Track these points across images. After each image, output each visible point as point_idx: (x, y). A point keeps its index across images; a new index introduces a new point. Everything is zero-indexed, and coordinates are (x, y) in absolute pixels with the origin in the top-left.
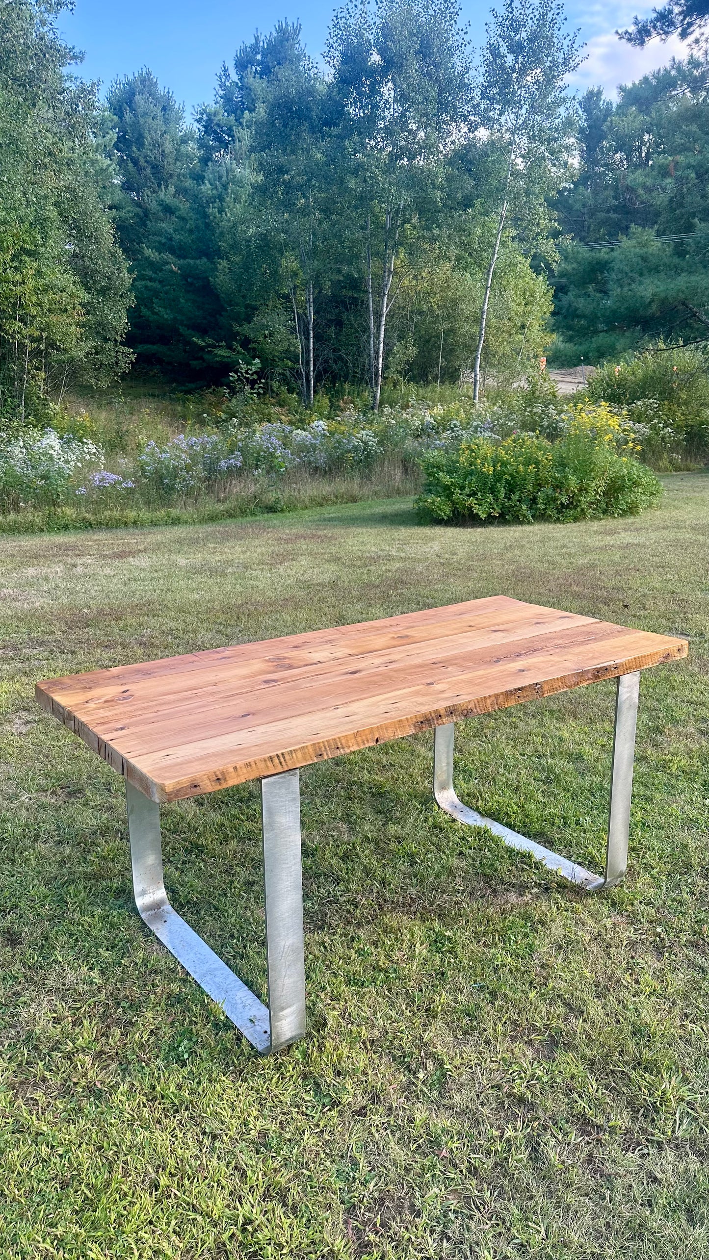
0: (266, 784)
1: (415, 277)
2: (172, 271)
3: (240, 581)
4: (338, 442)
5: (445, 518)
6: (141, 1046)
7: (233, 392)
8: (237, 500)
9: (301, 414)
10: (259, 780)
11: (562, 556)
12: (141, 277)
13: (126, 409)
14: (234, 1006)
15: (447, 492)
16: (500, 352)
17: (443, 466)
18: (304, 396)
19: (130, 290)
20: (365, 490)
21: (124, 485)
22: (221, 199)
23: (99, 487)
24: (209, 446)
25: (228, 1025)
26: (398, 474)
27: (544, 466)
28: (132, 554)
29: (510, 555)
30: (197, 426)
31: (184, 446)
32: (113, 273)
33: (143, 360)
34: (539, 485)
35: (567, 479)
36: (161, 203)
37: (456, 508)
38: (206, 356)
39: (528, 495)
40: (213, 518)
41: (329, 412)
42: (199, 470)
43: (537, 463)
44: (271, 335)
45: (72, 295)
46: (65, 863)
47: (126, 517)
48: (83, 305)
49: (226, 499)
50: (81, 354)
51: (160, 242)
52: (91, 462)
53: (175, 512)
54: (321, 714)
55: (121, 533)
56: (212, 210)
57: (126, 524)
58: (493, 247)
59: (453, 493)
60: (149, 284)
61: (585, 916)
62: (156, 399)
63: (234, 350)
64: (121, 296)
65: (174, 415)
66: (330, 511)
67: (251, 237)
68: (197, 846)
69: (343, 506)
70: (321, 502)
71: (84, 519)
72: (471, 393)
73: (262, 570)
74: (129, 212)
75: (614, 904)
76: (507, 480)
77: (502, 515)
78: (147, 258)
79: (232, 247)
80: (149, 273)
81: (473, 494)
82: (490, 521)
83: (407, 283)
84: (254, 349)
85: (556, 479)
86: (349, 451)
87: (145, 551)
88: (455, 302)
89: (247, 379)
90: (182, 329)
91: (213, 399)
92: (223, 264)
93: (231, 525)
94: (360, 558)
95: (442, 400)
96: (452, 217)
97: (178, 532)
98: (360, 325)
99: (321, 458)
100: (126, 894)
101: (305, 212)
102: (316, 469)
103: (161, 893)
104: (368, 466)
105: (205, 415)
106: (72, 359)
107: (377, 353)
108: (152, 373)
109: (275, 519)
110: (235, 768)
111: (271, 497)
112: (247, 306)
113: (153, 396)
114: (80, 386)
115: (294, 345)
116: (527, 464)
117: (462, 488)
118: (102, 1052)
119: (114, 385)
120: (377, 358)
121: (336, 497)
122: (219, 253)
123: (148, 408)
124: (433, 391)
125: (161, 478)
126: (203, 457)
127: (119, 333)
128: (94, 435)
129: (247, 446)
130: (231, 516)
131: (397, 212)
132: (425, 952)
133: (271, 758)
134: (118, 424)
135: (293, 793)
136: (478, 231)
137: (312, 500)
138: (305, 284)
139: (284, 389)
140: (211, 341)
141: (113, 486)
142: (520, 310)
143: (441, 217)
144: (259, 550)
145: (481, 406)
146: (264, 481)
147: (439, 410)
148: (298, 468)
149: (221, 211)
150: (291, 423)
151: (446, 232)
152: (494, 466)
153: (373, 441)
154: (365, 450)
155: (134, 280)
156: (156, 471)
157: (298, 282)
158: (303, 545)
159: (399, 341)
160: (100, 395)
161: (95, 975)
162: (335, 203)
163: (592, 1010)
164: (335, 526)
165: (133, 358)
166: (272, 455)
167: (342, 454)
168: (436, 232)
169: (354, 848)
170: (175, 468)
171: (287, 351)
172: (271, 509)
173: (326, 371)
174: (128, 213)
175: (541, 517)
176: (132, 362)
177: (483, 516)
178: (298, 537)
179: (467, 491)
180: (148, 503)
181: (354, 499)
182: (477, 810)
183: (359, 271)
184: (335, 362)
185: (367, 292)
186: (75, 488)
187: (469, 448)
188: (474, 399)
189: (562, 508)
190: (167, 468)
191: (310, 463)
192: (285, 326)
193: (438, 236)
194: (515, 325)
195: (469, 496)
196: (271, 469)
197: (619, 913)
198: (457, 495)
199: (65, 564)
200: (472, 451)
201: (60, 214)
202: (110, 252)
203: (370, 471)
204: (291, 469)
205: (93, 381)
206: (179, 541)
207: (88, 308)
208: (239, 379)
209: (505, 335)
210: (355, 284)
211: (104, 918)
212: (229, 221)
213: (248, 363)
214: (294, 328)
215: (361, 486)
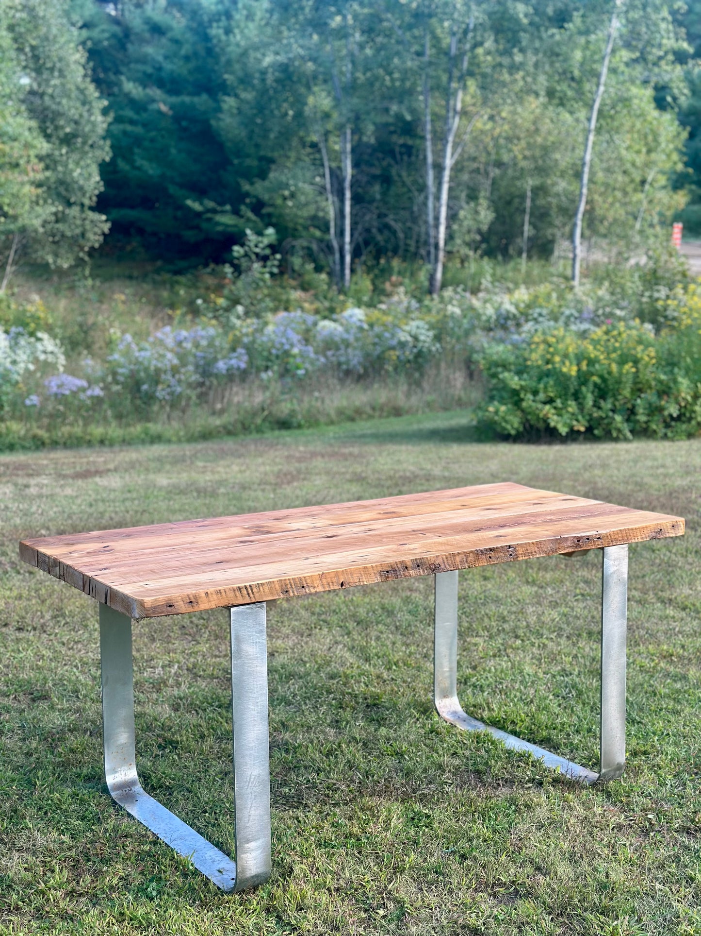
0: (235, 613)
1: (492, 118)
2: (160, 112)
3: (234, 502)
4: (379, 336)
5: (513, 432)
6: (111, 888)
7: (238, 270)
8: (238, 412)
9: (332, 300)
10: (228, 608)
11: (655, 476)
12: (118, 120)
13: (93, 296)
14: (204, 862)
15: (515, 398)
16: (611, 215)
17: (510, 364)
18: (337, 277)
19: (104, 138)
20: (414, 400)
21: (89, 393)
22: (229, 16)
23: (56, 395)
24: (204, 343)
25: (196, 873)
26: (459, 378)
27: (646, 366)
28: (98, 473)
29: (587, 475)
30: (189, 317)
31: (170, 342)
32: (81, 116)
33: (119, 230)
34: (638, 389)
35: (675, 381)
36: (148, 21)
37: (528, 420)
38: (204, 225)
39: (625, 403)
40: (206, 436)
41: (371, 299)
42: (190, 374)
43: (636, 362)
44: (293, 196)
45: (27, 146)
46: (31, 755)
47: (91, 434)
48: (40, 158)
49: (222, 411)
50: (37, 223)
51: (145, 73)
52: (46, 363)
53: (154, 428)
54: (291, 562)
55: (85, 451)
56: (216, 31)
57: (89, 444)
58: (598, 76)
59: (522, 400)
60: (129, 128)
61: (575, 804)
62: (134, 282)
63: (242, 217)
64: (92, 146)
65: (158, 303)
66: (363, 426)
67: (267, 68)
68: (171, 742)
69: (383, 420)
70: (353, 416)
71: (35, 437)
72: (569, 272)
73: (263, 490)
74: (103, 31)
75: (609, 796)
76: (595, 385)
77: (589, 430)
78: (127, 95)
79: (242, 81)
80: (129, 113)
81: (550, 401)
82: (573, 436)
83: (479, 125)
84: (269, 215)
85: (661, 382)
86: (393, 348)
87: (116, 470)
88: (546, 150)
89: (257, 254)
90: (172, 189)
91: (211, 281)
92: (229, 102)
93: (229, 443)
94: (391, 478)
95: (529, 281)
96: (541, 39)
97: (158, 450)
98: (415, 182)
99: (355, 358)
100: (97, 779)
101: (342, 33)
102: (348, 373)
103: (132, 774)
104: (419, 368)
105: (199, 301)
106: (23, 230)
107: (437, 218)
108: (129, 248)
109: (287, 436)
110: (207, 593)
111: (285, 408)
112: (261, 159)
113: (130, 277)
114: (32, 265)
115: (323, 210)
116: (622, 362)
117: (535, 393)
118: (73, 891)
119: (80, 262)
120: (437, 226)
121: (373, 409)
122: (224, 88)
123: (123, 293)
124: (516, 270)
125: (138, 384)
126: (195, 356)
127: (88, 195)
128: (49, 329)
129: (254, 342)
130: (229, 433)
131: (465, 32)
132: (400, 826)
133: (240, 589)
134: (82, 314)
135: (260, 625)
136: (578, 55)
137: (340, 412)
138: (341, 128)
139: (310, 267)
140: (210, 204)
141: (74, 394)
142: (640, 160)
143: (524, 38)
144: (262, 469)
145: (581, 288)
146: (276, 387)
147: (522, 294)
148: (323, 370)
149: (228, 31)
150: (317, 312)
151: (532, 59)
152: (578, 365)
153: (426, 336)
154: (415, 347)
155: (110, 124)
156: (133, 375)
157: (330, 126)
158: (319, 463)
159: (468, 203)
160: (60, 277)
161: (66, 838)
162: (381, 21)
163: (560, 870)
164: (366, 444)
165: (106, 227)
166: (287, 353)
167: (383, 352)
168: (518, 58)
169: (339, 746)
170: (158, 371)
171: (314, 218)
172: (284, 424)
173: (367, 243)
174: (103, 33)
175: (643, 432)
176: (104, 234)
177: (563, 430)
178: (314, 455)
179: (542, 396)
180: (119, 417)
181: (397, 412)
182: (482, 720)
183: (412, 111)
184: (380, 231)
185: (423, 138)
186: (23, 396)
187: (545, 342)
188: (573, 278)
189: (670, 422)
190: (146, 370)
191: (339, 364)
192: (312, 184)
193: (521, 64)
194: (632, 181)
195: (545, 403)
196: (286, 372)
197: (614, 804)
198: (528, 401)
199: (16, 485)
200: (550, 346)
201: (15, 40)
202: (78, 88)
203: (422, 375)
204: (314, 372)
205: (50, 259)
206: (159, 459)
207: (48, 161)
208: (246, 255)
209: (618, 194)
210: (410, 129)
211: (74, 795)
212: (238, 45)
213: (260, 233)
214: (324, 187)
215: (408, 395)
